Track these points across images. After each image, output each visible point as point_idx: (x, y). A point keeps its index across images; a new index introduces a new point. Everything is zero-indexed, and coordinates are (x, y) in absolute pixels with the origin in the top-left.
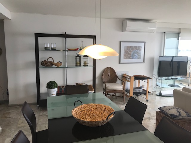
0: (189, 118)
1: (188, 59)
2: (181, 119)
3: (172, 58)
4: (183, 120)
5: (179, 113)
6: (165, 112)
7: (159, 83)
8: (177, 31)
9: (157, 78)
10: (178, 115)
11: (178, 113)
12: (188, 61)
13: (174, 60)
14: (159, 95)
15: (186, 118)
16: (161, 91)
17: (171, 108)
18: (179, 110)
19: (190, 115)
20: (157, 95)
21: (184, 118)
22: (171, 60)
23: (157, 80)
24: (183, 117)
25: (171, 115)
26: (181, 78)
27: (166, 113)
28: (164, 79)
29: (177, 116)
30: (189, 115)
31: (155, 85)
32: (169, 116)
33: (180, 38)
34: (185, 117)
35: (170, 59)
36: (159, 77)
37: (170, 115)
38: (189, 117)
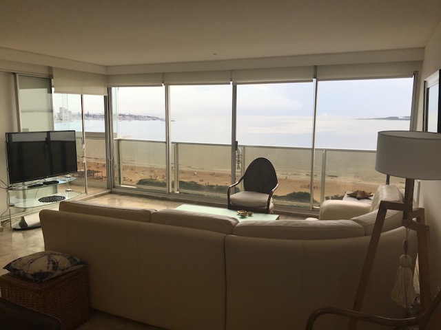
0: (75, 268)
1: (77, 135)
2: (60, 276)
3: (46, 134)
4: (63, 277)
5: (54, 263)
6: (21, 272)
7: (18, 197)
8: (44, 73)
9: (9, 188)
10: (50, 270)
11: (51, 265)
12: (76, 140)
13: (51, 139)
14: (19, 228)
15: (70, 269)
16: (23, 218)
17: (34, 258)
18: (54, 257)
19: (78, 260)
20: (15, 230)
21: (66, 271)
22: (44, 140)
23: (9, 191)
24: (63, 270)
25: (34, 275)
26: (67, 179)
27: (24, 273)
28: (26, 187)
29: (48, 274)
30: (75, 260)
31: (6, 206)
32: (32, 278)
33: (53, 89)
34: (67, 269)
35: (43, 138)
36: (14, 184)
37: (32, 275)
38: (75, 265)
